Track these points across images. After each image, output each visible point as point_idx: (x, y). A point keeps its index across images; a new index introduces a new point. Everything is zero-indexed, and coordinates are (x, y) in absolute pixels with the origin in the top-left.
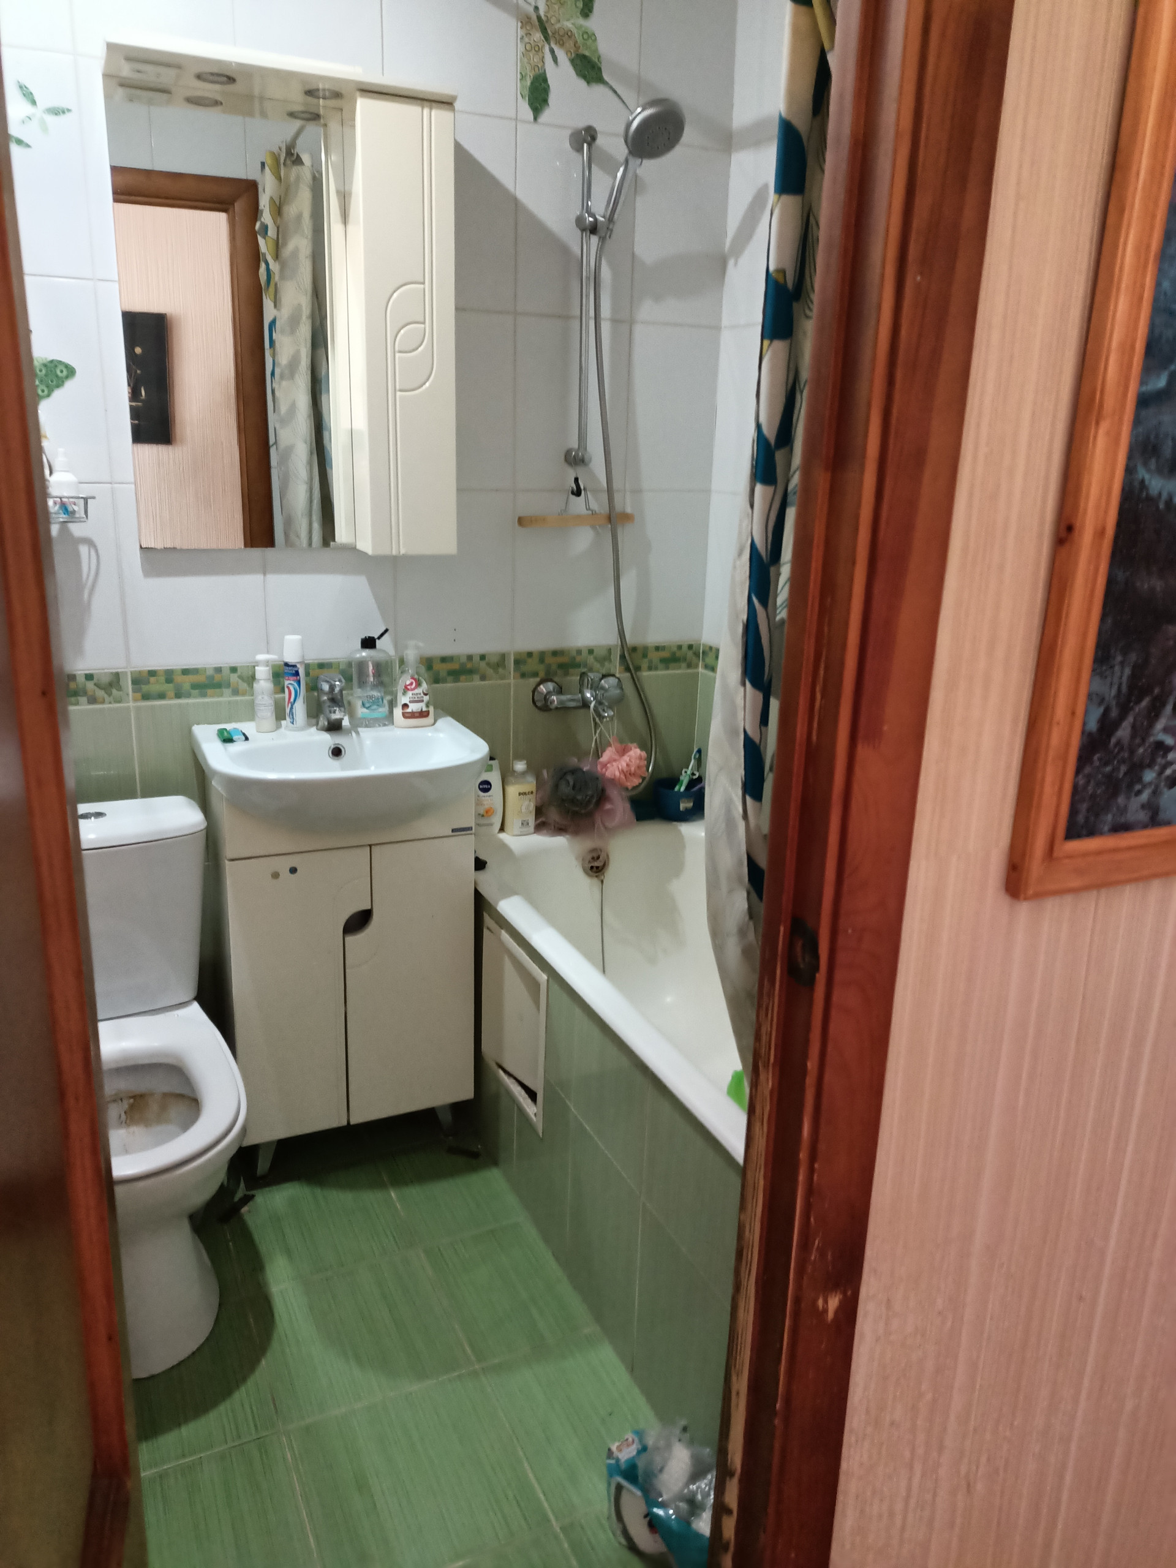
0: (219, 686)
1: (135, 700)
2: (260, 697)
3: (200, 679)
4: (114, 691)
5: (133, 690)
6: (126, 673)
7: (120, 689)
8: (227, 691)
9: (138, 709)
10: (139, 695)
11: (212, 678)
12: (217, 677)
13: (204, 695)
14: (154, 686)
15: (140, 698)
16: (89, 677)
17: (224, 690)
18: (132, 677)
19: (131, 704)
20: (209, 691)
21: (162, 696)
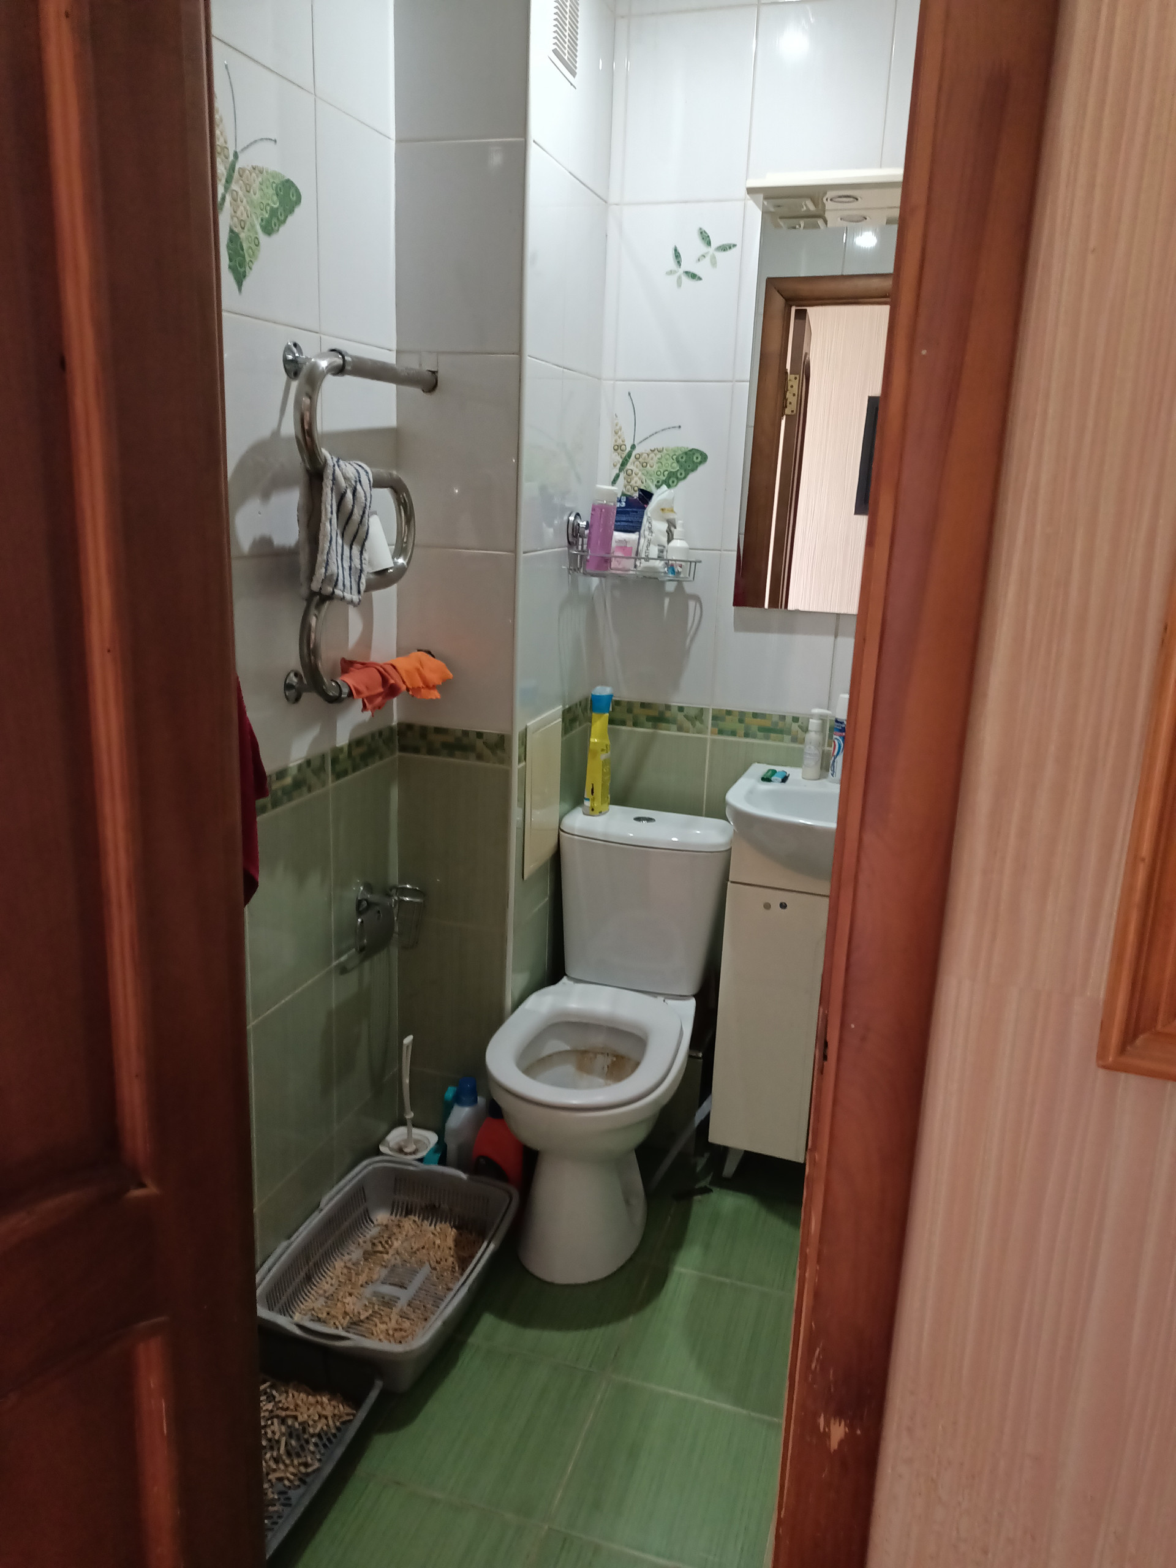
0: (781, 732)
1: (712, 733)
2: (807, 747)
3: (767, 723)
4: (698, 723)
5: (712, 724)
6: (709, 709)
7: (702, 722)
8: (787, 738)
9: (714, 741)
10: (716, 730)
11: (776, 724)
12: (781, 724)
13: (767, 738)
14: (730, 723)
15: (717, 732)
16: (681, 709)
17: (785, 736)
18: (713, 713)
19: (709, 736)
20: (773, 735)
21: (733, 733)
